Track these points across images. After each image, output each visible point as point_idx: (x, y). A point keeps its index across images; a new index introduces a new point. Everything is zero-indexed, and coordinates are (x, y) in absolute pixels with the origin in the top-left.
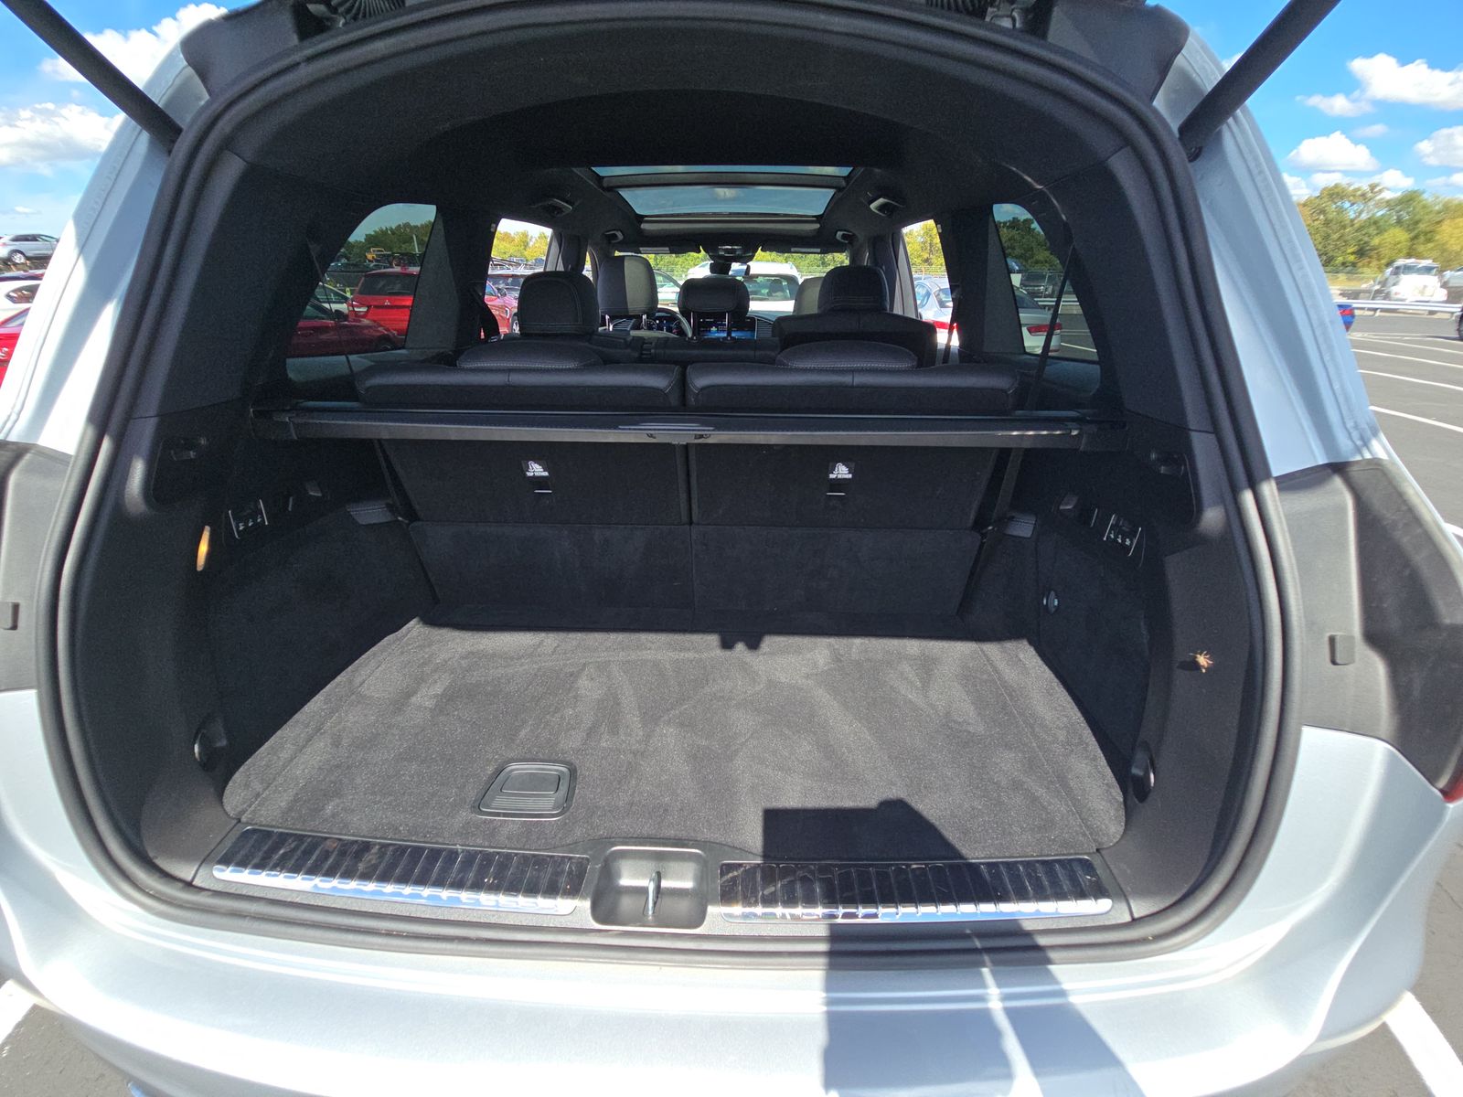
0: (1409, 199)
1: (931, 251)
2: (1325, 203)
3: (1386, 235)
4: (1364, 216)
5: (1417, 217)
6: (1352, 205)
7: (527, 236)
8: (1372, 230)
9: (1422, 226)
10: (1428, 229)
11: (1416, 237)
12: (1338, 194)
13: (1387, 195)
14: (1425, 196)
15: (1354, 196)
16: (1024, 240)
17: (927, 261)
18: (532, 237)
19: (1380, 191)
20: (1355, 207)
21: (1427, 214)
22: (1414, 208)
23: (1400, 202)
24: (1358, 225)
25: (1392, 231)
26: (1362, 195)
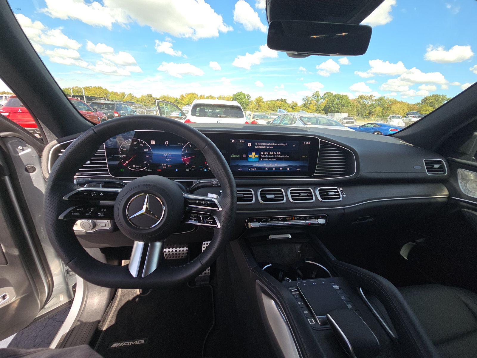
0: (381, 99)
1: (258, 107)
2: (360, 100)
3: (376, 108)
4: (369, 103)
5: (383, 104)
6: (366, 100)
7: (124, 94)
8: (372, 107)
9: (385, 106)
10: (387, 107)
11: (384, 109)
12: (363, 97)
13: (375, 98)
14: (385, 98)
15: (367, 98)
16: (285, 105)
17: (257, 109)
18: (126, 94)
19: (373, 97)
20: (367, 101)
21: (385, 103)
22: (382, 101)
23: (378, 100)
24: (368, 106)
25: (377, 107)
26: (369, 98)
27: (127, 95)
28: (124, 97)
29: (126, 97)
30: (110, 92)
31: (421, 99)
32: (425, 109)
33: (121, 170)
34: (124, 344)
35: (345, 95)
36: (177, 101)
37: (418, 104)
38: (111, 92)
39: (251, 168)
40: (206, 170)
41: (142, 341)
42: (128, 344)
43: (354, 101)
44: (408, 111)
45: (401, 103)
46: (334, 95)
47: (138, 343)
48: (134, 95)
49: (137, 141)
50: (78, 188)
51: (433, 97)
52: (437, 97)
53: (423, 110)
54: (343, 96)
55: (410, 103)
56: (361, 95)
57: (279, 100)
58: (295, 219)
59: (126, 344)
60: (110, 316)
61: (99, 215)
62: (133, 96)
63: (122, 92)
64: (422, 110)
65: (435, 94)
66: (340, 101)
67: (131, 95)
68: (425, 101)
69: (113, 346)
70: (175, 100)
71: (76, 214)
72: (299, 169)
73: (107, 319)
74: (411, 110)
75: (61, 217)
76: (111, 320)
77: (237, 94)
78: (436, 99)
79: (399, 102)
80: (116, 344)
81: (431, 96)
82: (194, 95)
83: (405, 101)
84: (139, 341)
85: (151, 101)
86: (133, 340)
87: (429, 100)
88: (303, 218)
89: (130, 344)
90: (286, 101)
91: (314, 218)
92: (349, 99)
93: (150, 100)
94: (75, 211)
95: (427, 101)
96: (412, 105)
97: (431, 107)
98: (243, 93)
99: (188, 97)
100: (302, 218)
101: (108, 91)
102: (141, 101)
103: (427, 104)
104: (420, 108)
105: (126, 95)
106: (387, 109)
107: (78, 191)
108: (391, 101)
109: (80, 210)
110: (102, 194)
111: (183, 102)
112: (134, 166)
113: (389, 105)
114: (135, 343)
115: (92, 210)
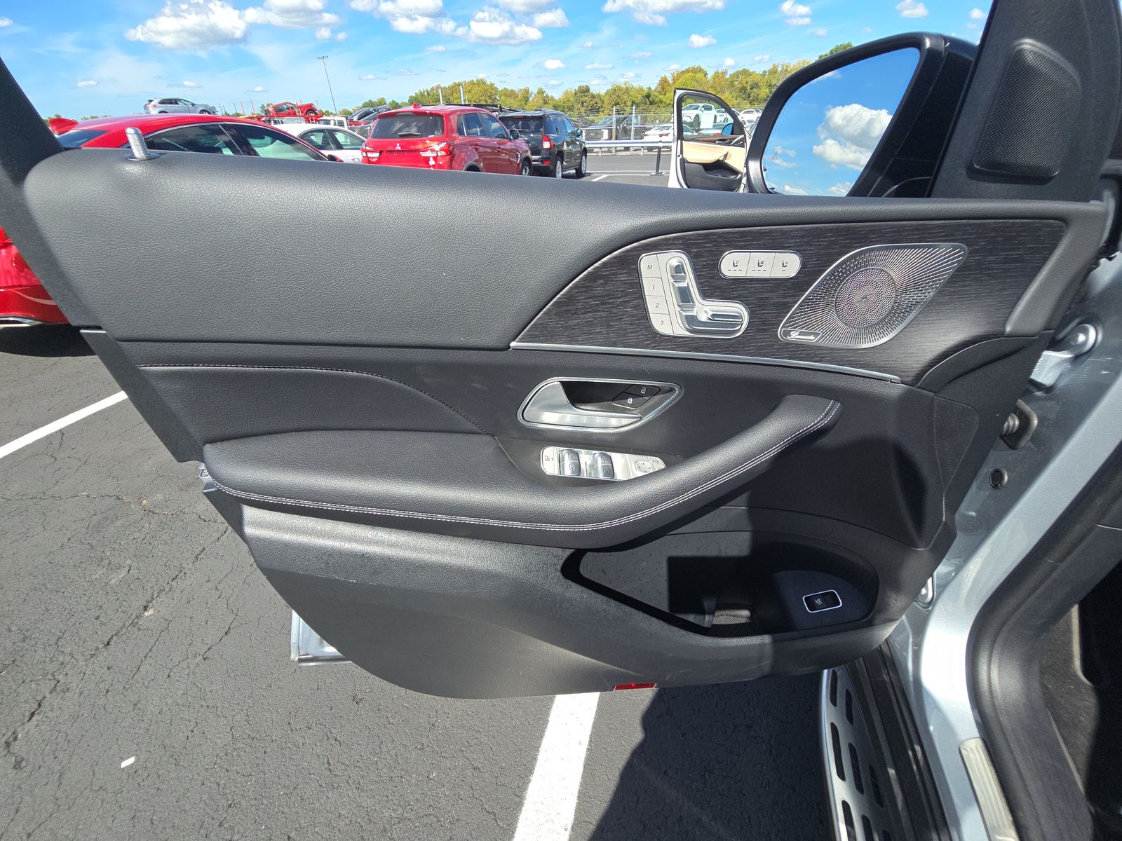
7: (528, 92)
18: (532, 93)
27: (533, 96)
28: (527, 100)
29: (531, 99)
30: (499, 90)
36: (648, 96)
38: (502, 91)
48: (549, 92)
62: (547, 96)
63: (523, 87)
67: (543, 93)
70: (645, 93)
85: (585, 104)
93: (582, 103)
101: (496, 89)
102: (564, 107)
105: (531, 96)
111: (664, 100)
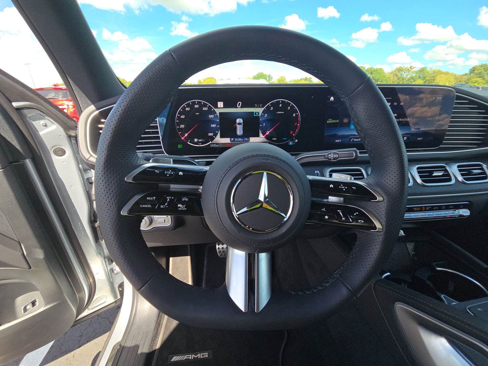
0: (422, 70)
2: (397, 72)
3: (416, 82)
4: (409, 76)
5: (425, 75)
6: (405, 73)
8: (412, 80)
9: (427, 78)
10: (429, 79)
12: (401, 70)
13: (415, 70)
14: (427, 69)
15: (405, 70)
19: (413, 68)
21: (428, 74)
22: (424, 73)
23: (420, 71)
24: (407, 79)
25: (418, 81)
26: (408, 70)
31: (469, 69)
32: (474, 80)
33: (179, 146)
34: (185, 357)
35: (379, 69)
37: (466, 74)
39: (354, 138)
40: (291, 143)
41: (206, 355)
42: (190, 358)
43: (390, 74)
44: (455, 83)
45: (447, 73)
46: (366, 69)
47: (201, 357)
49: (199, 103)
50: (144, 163)
51: (482, 66)
52: (486, 67)
53: (472, 81)
54: (377, 70)
55: (456, 74)
56: (399, 67)
57: (303, 79)
58: (426, 210)
59: (187, 357)
60: (164, 322)
61: (180, 207)
64: (470, 81)
65: (484, 63)
66: (374, 75)
68: (474, 71)
69: (173, 360)
71: (146, 206)
72: (420, 139)
73: (162, 325)
74: (458, 82)
75: (124, 212)
76: (165, 328)
77: (257, 75)
78: (486, 69)
79: (444, 73)
80: (176, 357)
81: (479, 66)
82: (211, 79)
83: (450, 72)
84: (202, 354)
86: (194, 352)
87: (478, 70)
88: (438, 208)
89: (193, 358)
90: (312, 80)
91: (452, 207)
92: (384, 73)
94: (143, 200)
95: (476, 71)
96: (458, 76)
97: (480, 78)
98: (263, 74)
99: (206, 82)
100: (436, 208)
103: (476, 74)
104: (468, 80)
106: (429, 81)
107: (145, 167)
108: (434, 72)
109: (151, 199)
110: (181, 173)
112: (196, 140)
113: (432, 77)
114: (198, 357)
115: (168, 200)
